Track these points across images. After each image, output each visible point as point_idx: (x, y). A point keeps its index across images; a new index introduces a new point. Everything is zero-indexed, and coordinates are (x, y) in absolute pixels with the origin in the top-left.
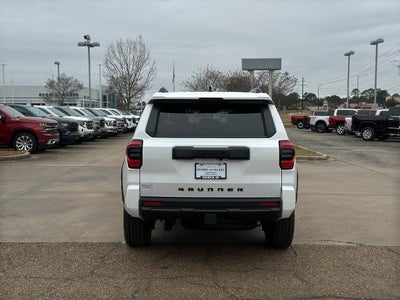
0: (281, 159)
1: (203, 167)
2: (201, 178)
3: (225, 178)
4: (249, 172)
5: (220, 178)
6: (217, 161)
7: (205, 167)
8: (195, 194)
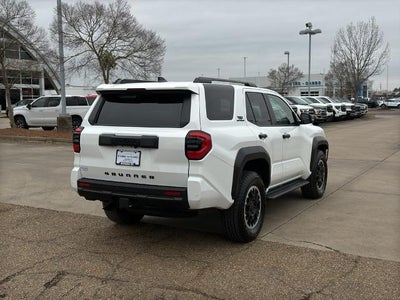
0: (187, 149)
1: (122, 154)
2: (120, 164)
3: (139, 165)
4: (159, 160)
5: (135, 165)
6: (133, 149)
7: (124, 153)
8: (117, 179)
